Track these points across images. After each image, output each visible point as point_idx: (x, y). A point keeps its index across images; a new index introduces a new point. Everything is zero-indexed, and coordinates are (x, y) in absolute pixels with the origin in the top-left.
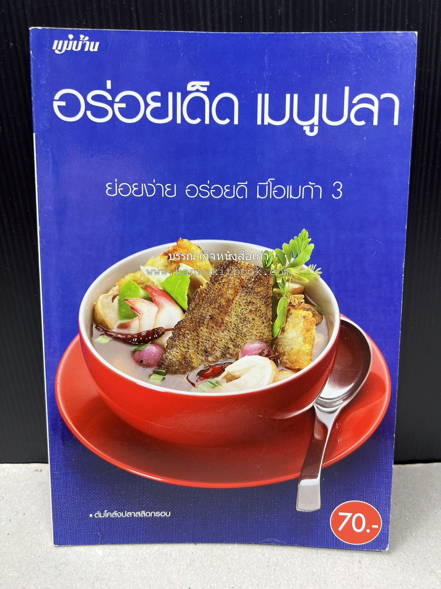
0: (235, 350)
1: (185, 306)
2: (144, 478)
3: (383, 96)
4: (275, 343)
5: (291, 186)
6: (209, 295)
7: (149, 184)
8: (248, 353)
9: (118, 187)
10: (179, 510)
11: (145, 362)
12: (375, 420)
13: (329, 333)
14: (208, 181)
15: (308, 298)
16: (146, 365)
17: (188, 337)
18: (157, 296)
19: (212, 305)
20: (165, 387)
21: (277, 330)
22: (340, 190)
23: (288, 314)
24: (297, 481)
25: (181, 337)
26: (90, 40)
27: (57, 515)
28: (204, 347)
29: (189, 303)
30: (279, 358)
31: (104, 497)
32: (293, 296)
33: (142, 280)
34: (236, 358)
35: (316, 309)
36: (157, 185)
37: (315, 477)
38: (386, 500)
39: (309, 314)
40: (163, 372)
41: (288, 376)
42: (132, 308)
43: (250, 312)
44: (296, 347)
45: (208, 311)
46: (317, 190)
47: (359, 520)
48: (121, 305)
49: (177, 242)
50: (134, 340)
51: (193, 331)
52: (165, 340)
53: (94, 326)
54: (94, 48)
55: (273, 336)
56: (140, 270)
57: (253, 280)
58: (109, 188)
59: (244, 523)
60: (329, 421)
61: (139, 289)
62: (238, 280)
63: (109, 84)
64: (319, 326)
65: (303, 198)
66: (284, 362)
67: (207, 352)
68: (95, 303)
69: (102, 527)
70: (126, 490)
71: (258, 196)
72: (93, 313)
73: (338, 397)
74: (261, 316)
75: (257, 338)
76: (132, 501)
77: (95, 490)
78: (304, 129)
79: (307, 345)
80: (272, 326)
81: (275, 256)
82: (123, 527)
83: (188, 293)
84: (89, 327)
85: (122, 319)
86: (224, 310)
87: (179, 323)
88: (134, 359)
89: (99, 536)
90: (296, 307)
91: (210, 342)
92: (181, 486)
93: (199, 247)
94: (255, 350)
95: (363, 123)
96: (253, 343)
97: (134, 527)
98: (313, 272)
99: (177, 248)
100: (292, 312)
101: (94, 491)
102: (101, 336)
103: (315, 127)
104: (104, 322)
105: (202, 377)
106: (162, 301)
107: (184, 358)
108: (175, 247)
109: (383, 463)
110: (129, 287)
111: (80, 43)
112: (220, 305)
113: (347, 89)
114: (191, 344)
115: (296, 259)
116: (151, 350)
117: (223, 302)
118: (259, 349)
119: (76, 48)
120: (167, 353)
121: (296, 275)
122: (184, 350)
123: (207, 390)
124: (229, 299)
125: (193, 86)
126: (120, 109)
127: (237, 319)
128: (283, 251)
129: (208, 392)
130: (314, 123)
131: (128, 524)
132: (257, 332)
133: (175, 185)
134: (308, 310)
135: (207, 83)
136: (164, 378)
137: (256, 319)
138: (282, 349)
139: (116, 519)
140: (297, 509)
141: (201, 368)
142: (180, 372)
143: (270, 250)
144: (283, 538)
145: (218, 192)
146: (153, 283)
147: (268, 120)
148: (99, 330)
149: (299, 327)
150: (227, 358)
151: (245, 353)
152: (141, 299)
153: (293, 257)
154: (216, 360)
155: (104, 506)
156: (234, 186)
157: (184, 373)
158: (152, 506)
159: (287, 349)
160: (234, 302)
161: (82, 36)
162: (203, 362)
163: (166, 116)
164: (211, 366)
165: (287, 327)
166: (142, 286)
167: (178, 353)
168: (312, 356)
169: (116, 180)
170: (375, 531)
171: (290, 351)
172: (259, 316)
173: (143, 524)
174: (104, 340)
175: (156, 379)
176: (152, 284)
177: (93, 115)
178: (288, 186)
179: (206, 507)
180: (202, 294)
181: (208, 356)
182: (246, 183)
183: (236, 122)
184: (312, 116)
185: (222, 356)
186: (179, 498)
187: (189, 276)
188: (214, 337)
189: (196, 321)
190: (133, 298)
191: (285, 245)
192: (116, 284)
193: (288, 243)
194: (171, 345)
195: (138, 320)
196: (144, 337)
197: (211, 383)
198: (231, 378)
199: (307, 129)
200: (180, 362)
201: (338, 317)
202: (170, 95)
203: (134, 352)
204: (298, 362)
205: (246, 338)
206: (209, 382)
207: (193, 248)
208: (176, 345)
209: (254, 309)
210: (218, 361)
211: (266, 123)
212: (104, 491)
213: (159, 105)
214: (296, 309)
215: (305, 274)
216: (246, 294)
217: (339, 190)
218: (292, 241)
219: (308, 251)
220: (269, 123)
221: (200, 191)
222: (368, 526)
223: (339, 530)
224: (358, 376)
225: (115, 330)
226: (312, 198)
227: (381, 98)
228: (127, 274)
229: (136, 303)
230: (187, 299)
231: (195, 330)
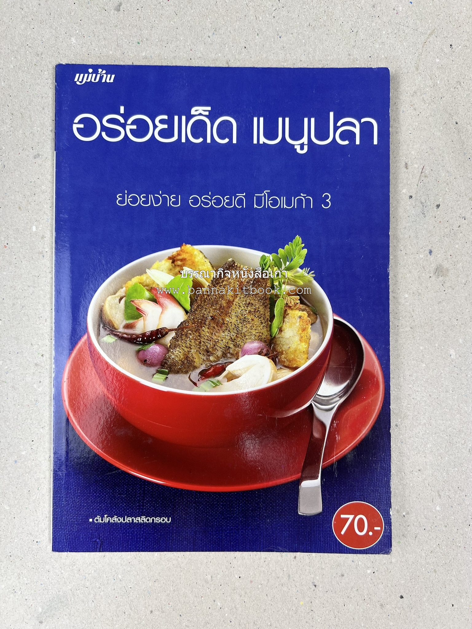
0: (235, 350)
1: (188, 307)
2: (145, 481)
3: (363, 120)
4: (273, 343)
5: (285, 197)
6: (210, 297)
7: (155, 195)
8: (248, 353)
9: (128, 198)
10: (179, 515)
11: (149, 361)
12: (372, 416)
13: (323, 332)
14: (210, 193)
15: (303, 299)
16: (149, 364)
17: (191, 337)
18: (161, 298)
19: (214, 306)
20: (168, 386)
21: (275, 330)
22: (329, 200)
23: (285, 315)
24: (297, 483)
25: (184, 337)
26: (107, 74)
27: (57, 518)
28: (205, 347)
30: (277, 357)
31: (105, 501)
32: (289, 298)
33: (148, 282)
34: (236, 357)
35: (310, 309)
36: (163, 196)
37: (315, 477)
38: (386, 499)
39: (304, 314)
40: (166, 372)
41: (286, 375)
42: (137, 309)
43: (249, 312)
44: (293, 346)
45: (210, 312)
46: (308, 201)
47: (361, 521)
48: (127, 306)
49: (181, 247)
50: (138, 340)
51: (196, 331)
52: (168, 339)
54: (110, 80)
55: (271, 336)
56: (146, 273)
57: (252, 282)
58: (120, 199)
59: (245, 530)
60: (327, 418)
61: (144, 291)
62: (237, 283)
63: (122, 110)
65: (296, 207)
66: (282, 361)
67: (208, 352)
68: (103, 304)
69: (102, 533)
70: (126, 494)
71: (255, 206)
72: (101, 312)
73: (335, 394)
74: (260, 317)
75: (256, 338)
76: (132, 505)
77: (95, 492)
78: (295, 148)
79: (303, 344)
80: (271, 326)
81: (271, 261)
82: (123, 534)
83: (190, 295)
84: (97, 327)
85: (127, 319)
86: (225, 311)
87: (182, 323)
88: (139, 359)
89: (97, 543)
90: (292, 307)
91: (211, 342)
92: (182, 490)
93: (201, 252)
94: (255, 349)
95: (346, 142)
96: (252, 342)
97: (133, 534)
98: (307, 275)
99: (181, 253)
100: (288, 312)
101: (95, 494)
102: (107, 336)
103: (305, 146)
104: (112, 322)
105: (203, 376)
106: (166, 302)
107: (187, 358)
108: (178, 252)
109: (381, 460)
110: (135, 289)
111: (99, 76)
112: (221, 307)
113: (332, 114)
114: (193, 344)
115: (291, 262)
116: (154, 349)
117: (224, 303)
118: (259, 348)
119: (95, 80)
120: (170, 352)
121: (291, 277)
122: (186, 349)
123: (208, 390)
124: (229, 301)
125: (196, 111)
126: (131, 130)
127: (237, 319)
128: (279, 255)
129: (209, 391)
130: (303, 143)
131: (128, 531)
132: (256, 332)
133: (180, 196)
134: (303, 310)
135: (209, 108)
136: (167, 377)
138: (280, 348)
139: (116, 524)
140: (299, 513)
141: (203, 367)
142: (182, 372)
143: (266, 255)
144: (286, 545)
145: (218, 202)
146: (158, 285)
147: (263, 140)
148: (106, 329)
149: (295, 326)
150: (228, 358)
151: (245, 353)
152: (146, 301)
153: (288, 261)
154: (217, 359)
155: (104, 510)
156: (233, 197)
157: (186, 372)
158: (152, 511)
159: (285, 348)
160: (234, 303)
161: (100, 70)
162: (204, 362)
163: (172, 135)
164: (212, 366)
165: (284, 327)
166: (148, 288)
167: (180, 352)
168: (308, 355)
169: (126, 192)
170: (377, 533)
171: (288, 350)
172: (258, 317)
173: (143, 531)
174: (110, 339)
175: (159, 378)
176: (157, 286)
177: (108, 135)
178: (282, 197)
179: (206, 513)
180: (204, 296)
181: (209, 356)
182: (244, 194)
183: (235, 141)
184: (302, 137)
185: (222, 356)
186: (180, 503)
187: (192, 278)
188: (215, 337)
189: (198, 321)
190: (139, 300)
191: (280, 250)
192: (124, 286)
193: (284, 249)
194: (174, 345)
195: (143, 321)
196: (148, 337)
197: (212, 382)
198: (231, 377)
199: (298, 148)
200: (182, 362)
201: (331, 317)
202: (176, 118)
203: (138, 352)
204: (295, 360)
205: (246, 338)
206: (210, 381)
207: (196, 252)
208: (179, 345)
209: (253, 310)
210: (219, 360)
211: (261, 142)
212: (105, 494)
213: (166, 126)
214: (292, 309)
215: (300, 277)
216: (245, 296)
217: (327, 200)
218: (287, 247)
219: (302, 256)
220: (263, 142)
221: (202, 201)
222: (370, 528)
223: (341, 534)
224: (353, 373)
225: (121, 330)
226: (304, 207)
227: (362, 122)
228: (134, 276)
229: (141, 304)
230: (189, 301)
231: (197, 330)
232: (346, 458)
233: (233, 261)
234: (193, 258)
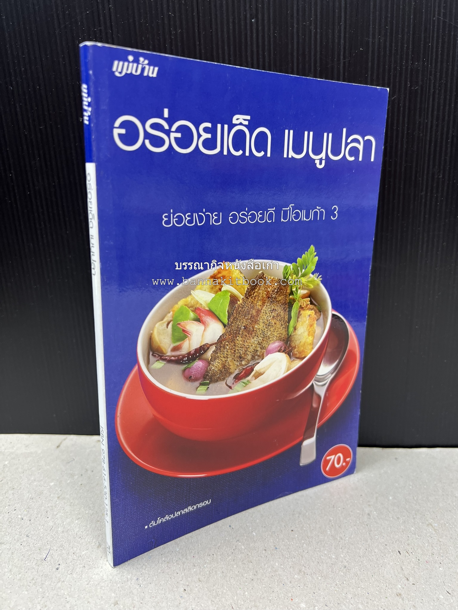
0: (261, 352)
1: (226, 321)
4: (289, 340)
6: (244, 308)
7: (200, 214)
8: (270, 352)
9: (173, 218)
10: (217, 495)
11: (193, 377)
12: (350, 383)
15: (313, 300)
16: (194, 380)
17: (228, 347)
18: (204, 316)
19: (246, 317)
21: (291, 329)
22: (336, 212)
23: (299, 315)
24: (301, 443)
26: (149, 65)
27: (117, 539)
28: (239, 354)
29: (229, 318)
30: (292, 351)
31: (157, 507)
32: (302, 301)
33: (192, 303)
34: (262, 358)
35: (317, 308)
36: (206, 214)
37: (312, 436)
38: (355, 438)
39: (312, 313)
40: (208, 383)
41: (298, 364)
42: (184, 331)
43: (273, 318)
44: (303, 341)
45: (243, 323)
46: (321, 213)
47: (339, 458)
48: (174, 329)
49: (222, 265)
50: (184, 359)
51: (231, 342)
52: (209, 354)
53: (151, 353)
54: (153, 73)
55: (288, 335)
56: (191, 294)
57: (276, 291)
58: (165, 219)
59: (264, 488)
60: (321, 391)
61: (189, 312)
62: (265, 292)
63: (166, 114)
64: (318, 321)
65: (312, 220)
66: (295, 354)
67: (241, 358)
68: (152, 332)
69: (156, 533)
70: (175, 494)
71: (282, 220)
72: (150, 340)
73: (329, 372)
74: (281, 320)
75: (277, 338)
76: (181, 501)
77: (149, 503)
78: (315, 163)
79: (310, 337)
80: (288, 326)
81: (292, 270)
82: (174, 526)
83: (228, 310)
84: (146, 355)
85: (174, 342)
86: (254, 320)
87: (220, 337)
88: (185, 377)
89: (153, 543)
90: (304, 308)
91: (244, 349)
94: (276, 348)
95: (353, 159)
96: (274, 343)
97: (182, 523)
98: (316, 279)
100: (301, 313)
102: (157, 362)
103: (323, 161)
104: (159, 347)
105: (237, 379)
106: (208, 320)
108: (219, 270)
110: (181, 312)
111: (140, 67)
112: (252, 316)
113: (345, 130)
115: (306, 270)
116: (198, 365)
117: (254, 312)
118: (279, 347)
119: (136, 71)
120: (211, 365)
121: (305, 283)
122: (224, 359)
124: (258, 310)
125: (237, 119)
126: (176, 139)
127: (264, 325)
128: (297, 264)
129: (241, 391)
130: (322, 158)
131: (177, 523)
132: (277, 333)
133: (221, 213)
134: (312, 310)
135: (248, 117)
136: (208, 387)
137: (277, 323)
138: (294, 344)
139: (167, 521)
140: (300, 465)
141: (237, 372)
142: (220, 379)
143: (288, 264)
144: (291, 489)
145: (253, 217)
146: (201, 304)
147: (292, 154)
148: (155, 356)
149: (305, 324)
150: (256, 360)
151: (269, 352)
152: (191, 321)
153: (304, 269)
154: (247, 363)
155: (157, 514)
156: (265, 212)
157: (224, 379)
158: (196, 500)
159: (297, 343)
160: (262, 311)
161: (141, 59)
162: (238, 367)
163: (216, 147)
164: (243, 369)
165: (298, 325)
166: (192, 309)
167: (219, 363)
168: (313, 344)
169: (172, 211)
170: (348, 462)
171: (299, 344)
172: (279, 320)
173: (189, 518)
174: (159, 365)
175: (202, 390)
176: (200, 306)
177: (152, 144)
178: (303, 211)
179: (237, 486)
180: (239, 309)
181: (242, 361)
182: (274, 209)
183: (269, 155)
184: (321, 152)
185: (252, 359)
186: (218, 485)
187: (230, 294)
188: (247, 344)
189: (233, 333)
190: (185, 321)
191: (299, 259)
192: (170, 310)
193: (301, 258)
194: (214, 358)
195: (188, 341)
196: (193, 354)
197: (243, 383)
198: (258, 375)
199: (317, 162)
200: (220, 371)
201: (331, 312)
202: (219, 126)
203: (184, 370)
205: (270, 340)
206: (242, 382)
208: (218, 357)
209: (276, 315)
210: (249, 363)
211: (290, 156)
212: (157, 501)
213: (209, 136)
214: (304, 310)
215: (311, 281)
216: (271, 304)
218: (303, 256)
219: (314, 263)
220: (292, 156)
221: (240, 218)
222: (344, 461)
223: (326, 470)
224: (341, 354)
225: (169, 353)
226: (318, 219)
227: (365, 139)
228: (179, 300)
229: (186, 326)
230: (227, 315)
231: (233, 341)
233: (262, 273)
234: (231, 275)
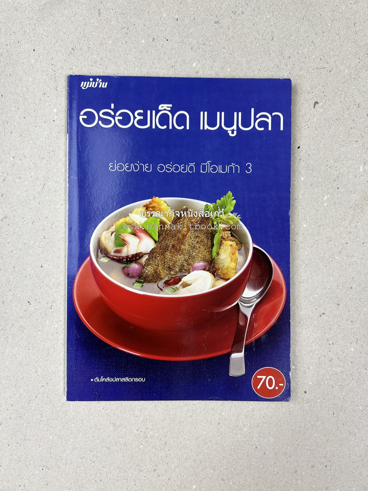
0: (188, 267)
1: (157, 239)
2: (128, 353)
3: (273, 114)
4: (213, 262)
5: (221, 166)
7: (135, 164)
8: (196, 269)
9: (116, 166)
10: (151, 377)
11: (131, 275)
12: (278, 311)
13: (246, 256)
14: (171, 162)
15: (233, 233)
16: (131, 277)
17: (158, 258)
18: (139, 232)
19: (174, 238)
20: (143, 291)
21: (214, 254)
22: (251, 168)
23: (221, 244)
24: (229, 354)
25: (154, 259)
26: (102, 82)
27: (69, 379)
28: (168, 265)
30: (216, 272)
31: (101, 367)
32: (223, 233)
33: (130, 222)
34: (188, 272)
35: (238, 240)
36: (140, 164)
37: (241, 352)
38: (287, 365)
39: (234, 244)
41: (222, 284)
42: (123, 240)
43: (197, 242)
44: (226, 265)
45: (171, 242)
46: (236, 168)
47: (270, 380)
48: (117, 238)
49: (152, 199)
50: (124, 260)
51: (162, 255)
52: (144, 260)
53: (99, 251)
54: (104, 86)
55: (211, 258)
56: (129, 216)
57: (199, 222)
58: (111, 166)
59: (194, 386)
60: (248, 312)
61: (128, 228)
62: (189, 222)
63: (112, 106)
64: (240, 251)
65: (228, 172)
66: (219, 274)
67: (170, 269)
68: (100, 236)
69: (99, 388)
70: (115, 362)
71: (201, 171)
72: (99, 242)
73: (254, 297)
74: (204, 245)
75: (202, 259)
76: (120, 370)
77: (95, 362)
78: (228, 132)
79: (233, 263)
80: (211, 251)
81: (212, 208)
82: (113, 389)
83: (158, 231)
84: (96, 251)
85: (116, 247)
86: (181, 241)
87: (152, 249)
88: (124, 273)
89: (96, 395)
91: (172, 262)
92: (153, 360)
93: (165, 202)
94: (201, 266)
95: (262, 129)
96: (199, 262)
97: (120, 389)
98: (236, 217)
99: (152, 202)
100: (223, 242)
101: (95, 363)
102: (103, 258)
103: (234, 131)
104: (106, 248)
105: (167, 284)
106: (142, 235)
107: (156, 272)
108: (150, 202)
109: (284, 340)
110: (121, 226)
111: (97, 83)
112: (178, 238)
113: (253, 110)
114: (160, 263)
115: (225, 209)
116: (134, 267)
117: (180, 236)
118: (203, 266)
119: (94, 86)
120: (145, 269)
121: (225, 219)
122: (155, 267)
123: (170, 293)
124: (184, 235)
125: (162, 107)
126: (118, 120)
127: (189, 247)
128: (217, 204)
129: (171, 295)
130: (234, 129)
131: (116, 387)
132: (202, 255)
133: (151, 165)
134: (233, 241)
135: (171, 106)
136: (143, 285)
137: (201, 247)
138: (218, 266)
139: (109, 383)
140: (230, 375)
141: (166, 279)
142: (153, 281)
143: (209, 204)
144: (221, 396)
145: (177, 169)
146: (137, 224)
147: (207, 127)
148: (102, 253)
149: (228, 252)
150: (183, 272)
151: (194, 269)
152: (129, 234)
153: (223, 208)
154: (176, 273)
155: (101, 373)
156: (187, 165)
157: (156, 282)
158: (133, 374)
159: (221, 266)
160: (187, 236)
161: (98, 79)
162: (167, 275)
163: (146, 124)
164: (172, 278)
165: (220, 252)
166: (130, 226)
167: (151, 269)
168: (236, 270)
169: (115, 161)
170: (280, 388)
171: (223, 267)
172: (203, 245)
173: (127, 387)
174: (105, 260)
175: (137, 286)
177: (102, 123)
178: (219, 166)
179: (169, 375)
180: (167, 231)
181: (171, 271)
182: (194, 164)
183: (188, 128)
184: (233, 125)
185: (179, 271)
186: (151, 368)
187: (159, 220)
188: (175, 259)
189: (163, 248)
190: (124, 234)
191: (218, 201)
192: (114, 224)
193: (220, 200)
194: (147, 264)
195: (127, 248)
196: (130, 258)
197: (173, 288)
198: (185, 285)
199: (230, 132)
200: (153, 275)
201: (251, 245)
202: (149, 112)
203: (124, 268)
204: (228, 274)
205: (195, 259)
206: (171, 288)
207: (162, 202)
208: (151, 264)
209: (200, 241)
210: (177, 274)
211: (205, 129)
212: (101, 363)
213: (142, 118)
214: (226, 240)
215: (231, 219)
216: (195, 231)
217: (249, 168)
218: (222, 198)
219: (232, 205)
220: (207, 129)
221: (166, 168)
222: (277, 385)
223: (258, 389)
224: (265, 283)
225: (112, 254)
226: (234, 172)
227: (273, 115)
228: (121, 218)
229: (125, 237)
230: (158, 234)
231: (163, 254)
232: (261, 339)
233: (186, 208)
234: (160, 206)
